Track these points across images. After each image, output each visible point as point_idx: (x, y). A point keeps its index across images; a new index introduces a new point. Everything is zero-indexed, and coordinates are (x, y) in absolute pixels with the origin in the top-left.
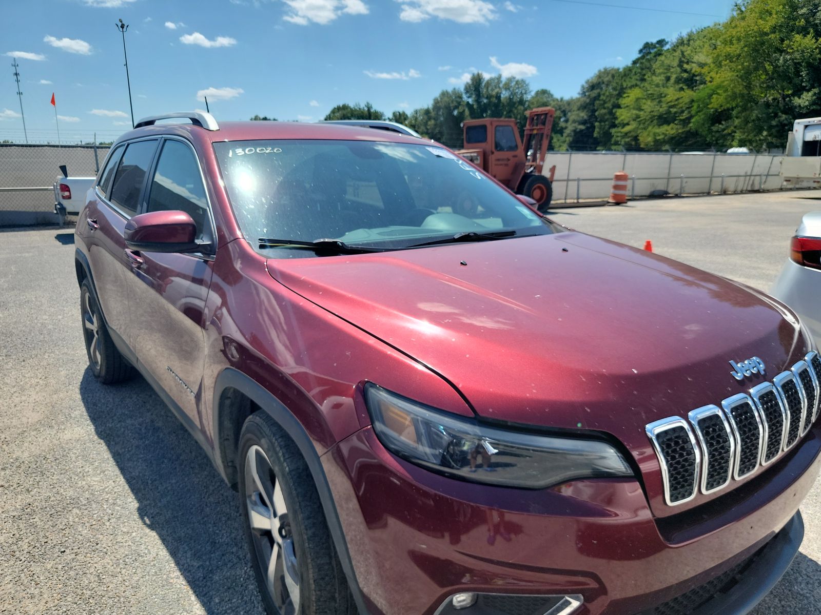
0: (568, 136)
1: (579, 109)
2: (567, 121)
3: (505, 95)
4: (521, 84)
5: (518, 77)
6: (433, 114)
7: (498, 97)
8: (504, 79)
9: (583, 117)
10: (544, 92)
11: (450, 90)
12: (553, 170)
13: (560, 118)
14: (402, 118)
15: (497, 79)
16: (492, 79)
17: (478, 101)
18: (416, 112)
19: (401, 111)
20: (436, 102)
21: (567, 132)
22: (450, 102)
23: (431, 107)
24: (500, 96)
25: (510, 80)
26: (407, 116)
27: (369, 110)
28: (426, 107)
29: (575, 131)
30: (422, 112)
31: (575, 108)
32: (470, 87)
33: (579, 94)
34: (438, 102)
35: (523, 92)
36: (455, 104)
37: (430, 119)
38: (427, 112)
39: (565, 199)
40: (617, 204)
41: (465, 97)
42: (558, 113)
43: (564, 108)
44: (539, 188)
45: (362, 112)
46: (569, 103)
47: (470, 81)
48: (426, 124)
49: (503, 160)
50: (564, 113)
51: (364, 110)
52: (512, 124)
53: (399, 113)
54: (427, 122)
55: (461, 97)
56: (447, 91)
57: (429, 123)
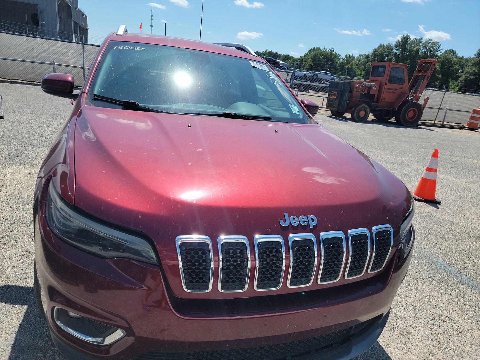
0: (461, 82)
1: (472, 65)
2: (462, 72)
3: (422, 50)
4: (435, 45)
5: (435, 40)
6: (371, 58)
7: (417, 51)
8: (424, 41)
9: (475, 71)
10: (451, 51)
11: (385, 44)
12: (426, 100)
13: (458, 70)
14: (351, 59)
15: (420, 39)
16: (416, 40)
17: (402, 53)
18: (361, 56)
19: (351, 55)
20: (375, 51)
21: (461, 79)
22: (384, 52)
23: (370, 53)
24: (419, 51)
25: (428, 41)
26: (354, 58)
27: (331, 52)
28: (367, 54)
29: (466, 79)
30: (365, 56)
31: (470, 64)
32: (399, 43)
33: (475, 55)
34: (376, 51)
35: (436, 50)
36: (387, 53)
37: (368, 61)
38: (368, 57)
39: (435, 121)
40: (470, 129)
41: (394, 50)
42: (457, 66)
43: (463, 63)
44: (413, 110)
45: (327, 53)
46: (467, 60)
47: (400, 40)
48: (365, 64)
49: (392, 89)
50: (462, 67)
51: (328, 52)
52: (404, 67)
53: (350, 55)
54: (366, 63)
55: (391, 50)
56: (383, 45)
57: (367, 64)
